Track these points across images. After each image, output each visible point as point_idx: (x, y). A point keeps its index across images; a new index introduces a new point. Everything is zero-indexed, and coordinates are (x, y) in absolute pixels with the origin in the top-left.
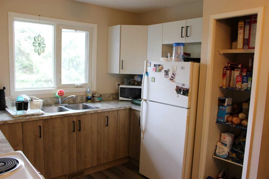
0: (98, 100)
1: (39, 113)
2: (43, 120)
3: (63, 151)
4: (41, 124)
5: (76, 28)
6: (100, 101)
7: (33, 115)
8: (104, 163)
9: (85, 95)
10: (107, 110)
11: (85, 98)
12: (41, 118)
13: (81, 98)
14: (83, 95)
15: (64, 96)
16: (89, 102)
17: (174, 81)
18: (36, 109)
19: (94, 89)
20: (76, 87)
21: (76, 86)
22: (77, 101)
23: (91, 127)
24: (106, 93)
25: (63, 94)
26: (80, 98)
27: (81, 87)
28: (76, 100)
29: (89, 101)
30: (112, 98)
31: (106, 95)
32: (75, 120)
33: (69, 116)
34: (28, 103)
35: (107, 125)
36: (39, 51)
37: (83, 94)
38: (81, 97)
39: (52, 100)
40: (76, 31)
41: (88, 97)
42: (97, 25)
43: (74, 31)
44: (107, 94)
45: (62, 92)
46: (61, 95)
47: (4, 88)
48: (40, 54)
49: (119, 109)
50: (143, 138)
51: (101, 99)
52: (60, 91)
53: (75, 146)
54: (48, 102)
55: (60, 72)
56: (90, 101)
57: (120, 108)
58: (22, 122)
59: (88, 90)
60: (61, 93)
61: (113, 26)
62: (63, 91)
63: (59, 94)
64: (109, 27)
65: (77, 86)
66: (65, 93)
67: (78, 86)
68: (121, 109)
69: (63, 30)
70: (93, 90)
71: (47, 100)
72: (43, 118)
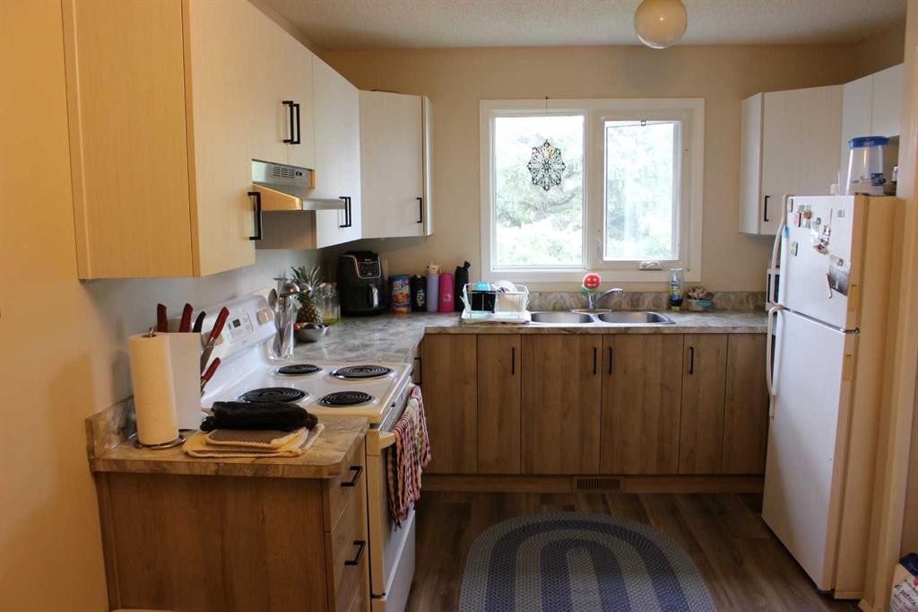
0: (700, 308)
1: (518, 321)
2: (522, 334)
3: (565, 415)
4: (517, 343)
5: (644, 117)
6: (705, 311)
7: (504, 323)
8: (681, 472)
9: (665, 292)
10: (691, 331)
11: (665, 299)
12: (516, 331)
13: (653, 298)
14: (660, 293)
15: (600, 288)
16: (675, 311)
17: (826, 253)
18: (512, 311)
19: (694, 277)
20: (642, 270)
21: (641, 267)
22: (643, 304)
23: (644, 369)
24: (731, 290)
25: (597, 283)
26: (650, 299)
27: (656, 268)
28: (641, 304)
29: (674, 308)
30: (752, 306)
31: (733, 297)
32: (599, 345)
33: (581, 334)
34: (494, 295)
35: (691, 372)
36: (547, 180)
37: (662, 288)
38: (653, 296)
39: (576, 298)
40: (644, 123)
41: (672, 296)
42: (703, 100)
43: (639, 122)
44: (734, 293)
45: (595, 280)
46: (592, 287)
47: (467, 265)
48: (547, 188)
49: (730, 331)
50: (773, 417)
51: (709, 304)
52: (592, 277)
53: (597, 409)
54: (565, 303)
55: (599, 231)
56: (678, 308)
57: (734, 328)
58: (477, 334)
59: (675, 279)
60: (592, 282)
61: (749, 99)
62: (600, 277)
63: (586, 283)
64: (744, 101)
65: (645, 265)
66: (602, 282)
67: (648, 267)
68: (735, 331)
69: (607, 124)
70: (686, 281)
71: (562, 297)
72: (521, 332)
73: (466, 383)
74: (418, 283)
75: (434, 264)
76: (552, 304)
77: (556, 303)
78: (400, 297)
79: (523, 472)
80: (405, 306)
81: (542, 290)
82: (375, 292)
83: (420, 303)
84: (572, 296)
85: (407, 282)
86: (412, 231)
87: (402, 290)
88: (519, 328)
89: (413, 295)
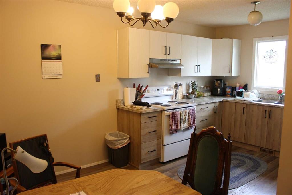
3: (257, 128)
4: (245, 106)
7: (244, 100)
12: (244, 103)
34: (242, 93)
46: (279, 94)
47: (246, 85)
48: (271, 63)
53: (266, 128)
54: (274, 98)
58: (236, 102)
60: (280, 92)
63: (278, 92)
71: (273, 96)
72: (246, 103)
73: (232, 115)
74: (233, 89)
75: (238, 84)
76: (270, 98)
77: (272, 98)
78: (228, 92)
79: (245, 142)
80: (229, 94)
81: (268, 94)
82: (219, 90)
83: (233, 94)
84: (277, 96)
85: (230, 88)
86: (228, 74)
87: (229, 90)
88: (246, 102)
89: (232, 92)
